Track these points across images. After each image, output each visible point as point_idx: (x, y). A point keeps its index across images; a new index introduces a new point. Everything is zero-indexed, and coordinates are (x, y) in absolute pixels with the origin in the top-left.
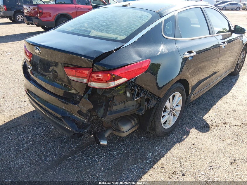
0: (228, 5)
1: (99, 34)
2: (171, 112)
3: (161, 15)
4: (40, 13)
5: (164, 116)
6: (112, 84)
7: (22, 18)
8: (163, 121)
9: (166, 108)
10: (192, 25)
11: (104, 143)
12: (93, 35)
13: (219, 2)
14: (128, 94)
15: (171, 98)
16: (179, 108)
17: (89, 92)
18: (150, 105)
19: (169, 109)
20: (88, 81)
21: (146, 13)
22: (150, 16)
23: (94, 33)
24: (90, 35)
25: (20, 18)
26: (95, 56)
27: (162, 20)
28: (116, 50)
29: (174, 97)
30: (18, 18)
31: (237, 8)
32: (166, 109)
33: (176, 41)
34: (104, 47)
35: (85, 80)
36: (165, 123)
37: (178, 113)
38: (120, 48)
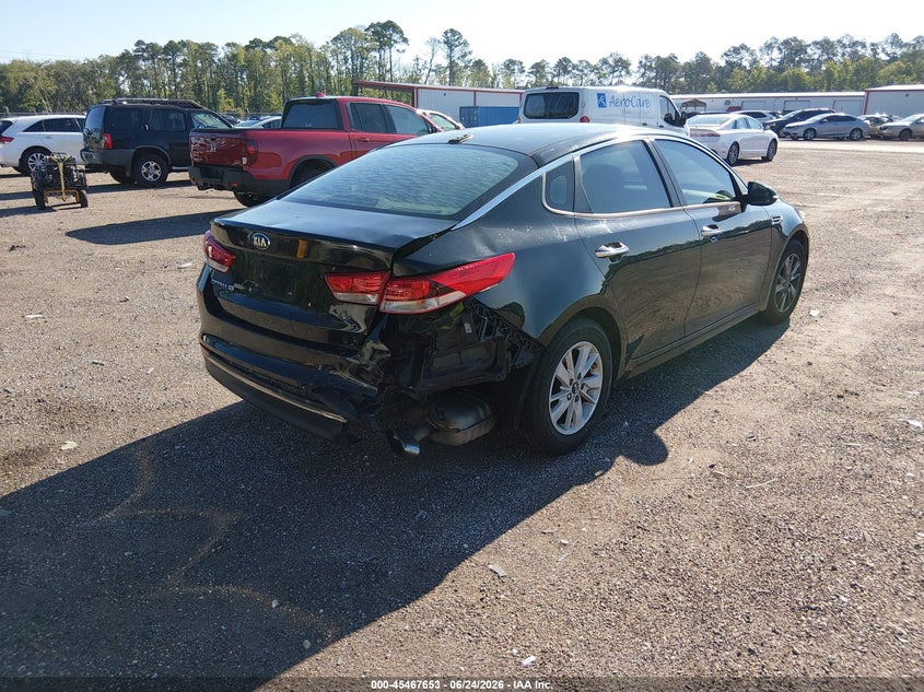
0: (821, 122)
1: (400, 205)
2: (574, 391)
3: (538, 162)
4: (248, 155)
5: (556, 403)
6: (434, 303)
7: (157, 172)
8: (555, 415)
9: (558, 383)
10: (626, 187)
11: (413, 450)
12: (385, 207)
13: (791, 115)
14: (468, 328)
15: (569, 355)
16: (597, 382)
17: (383, 324)
18: (519, 361)
19: (568, 383)
20: (380, 299)
21: (504, 157)
22: (513, 164)
23: (386, 203)
24: (377, 207)
25: (152, 170)
26: (397, 245)
27: (542, 172)
28: (440, 234)
29: (576, 354)
30: (144, 170)
31: (852, 132)
32: (561, 385)
33: (576, 221)
34: (414, 229)
35: (373, 299)
36: (562, 420)
37: (597, 394)
38: (449, 230)
